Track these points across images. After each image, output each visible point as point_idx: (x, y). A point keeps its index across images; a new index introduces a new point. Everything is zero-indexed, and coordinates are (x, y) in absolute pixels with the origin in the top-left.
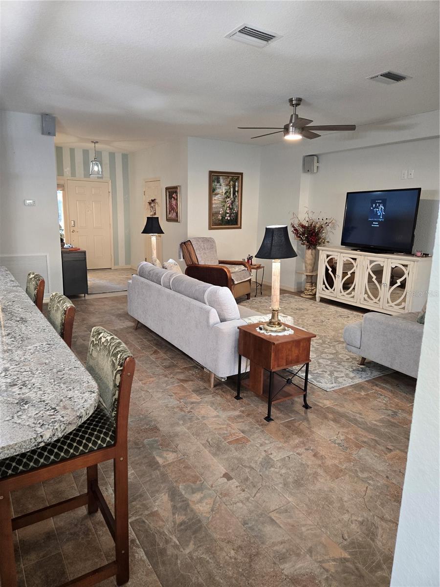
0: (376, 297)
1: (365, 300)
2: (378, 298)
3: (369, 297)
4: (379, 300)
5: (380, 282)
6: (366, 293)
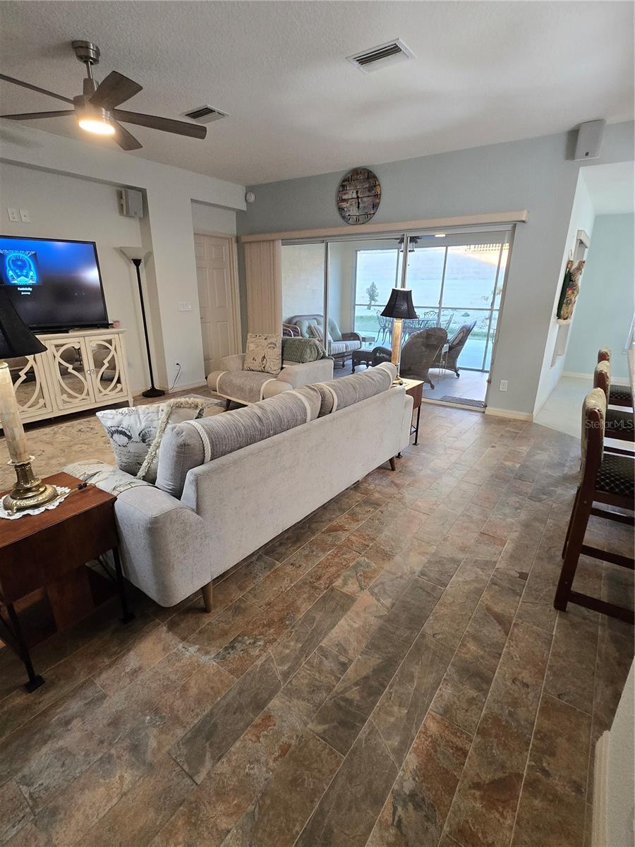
0: (81, 392)
1: (65, 402)
2: (85, 392)
3: (70, 396)
4: (88, 394)
5: (80, 369)
6: (63, 391)
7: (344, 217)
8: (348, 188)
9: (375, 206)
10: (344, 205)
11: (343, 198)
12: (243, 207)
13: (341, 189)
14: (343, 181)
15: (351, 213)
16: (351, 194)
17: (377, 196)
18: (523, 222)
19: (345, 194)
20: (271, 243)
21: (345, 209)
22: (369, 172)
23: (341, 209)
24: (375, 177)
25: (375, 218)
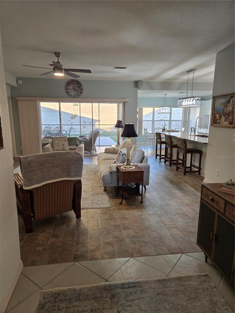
7: (69, 95)
8: (70, 85)
9: (81, 92)
10: (69, 91)
11: (68, 88)
12: (15, 85)
13: (67, 85)
14: (68, 83)
15: (72, 94)
16: (71, 87)
17: (82, 89)
18: (127, 102)
19: (69, 87)
20: (34, 101)
21: (69, 92)
22: (78, 82)
23: (67, 92)
24: (80, 83)
25: (81, 96)
